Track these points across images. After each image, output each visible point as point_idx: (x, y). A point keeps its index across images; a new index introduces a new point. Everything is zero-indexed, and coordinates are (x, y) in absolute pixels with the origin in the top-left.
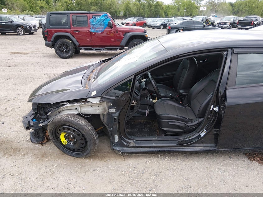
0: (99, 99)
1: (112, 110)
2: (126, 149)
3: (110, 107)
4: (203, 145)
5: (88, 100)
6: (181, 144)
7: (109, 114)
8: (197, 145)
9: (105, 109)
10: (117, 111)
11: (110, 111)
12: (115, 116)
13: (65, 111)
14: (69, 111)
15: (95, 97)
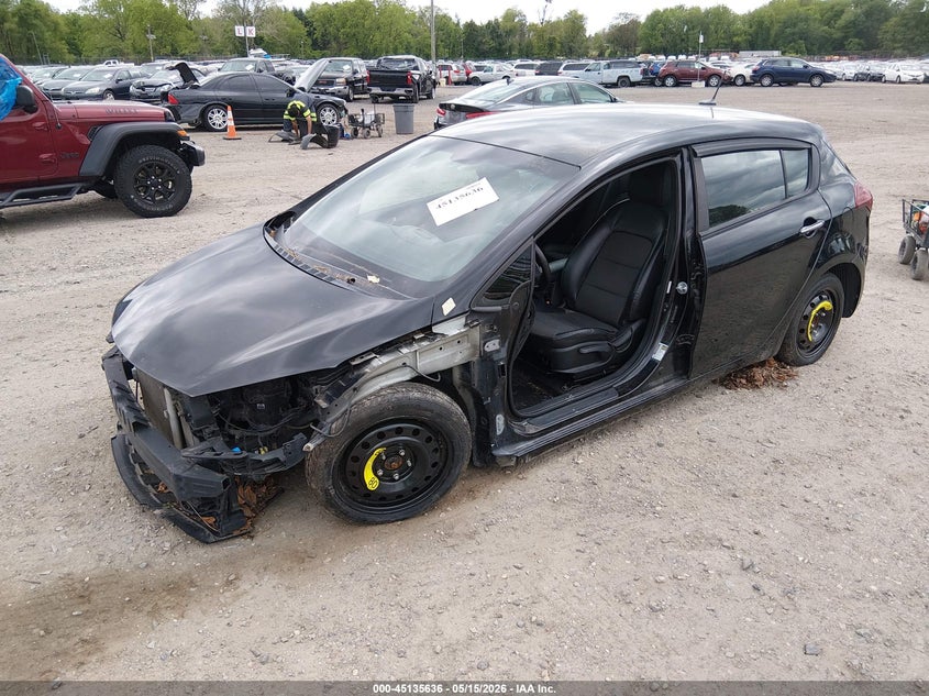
0: (462, 320)
1: (493, 345)
2: (523, 446)
3: (486, 338)
4: (661, 380)
5: (435, 329)
6: (624, 392)
7: (486, 358)
8: (653, 384)
9: (474, 346)
10: (502, 344)
11: (486, 349)
12: (501, 360)
13: (374, 381)
14: (383, 377)
15: (451, 317)
